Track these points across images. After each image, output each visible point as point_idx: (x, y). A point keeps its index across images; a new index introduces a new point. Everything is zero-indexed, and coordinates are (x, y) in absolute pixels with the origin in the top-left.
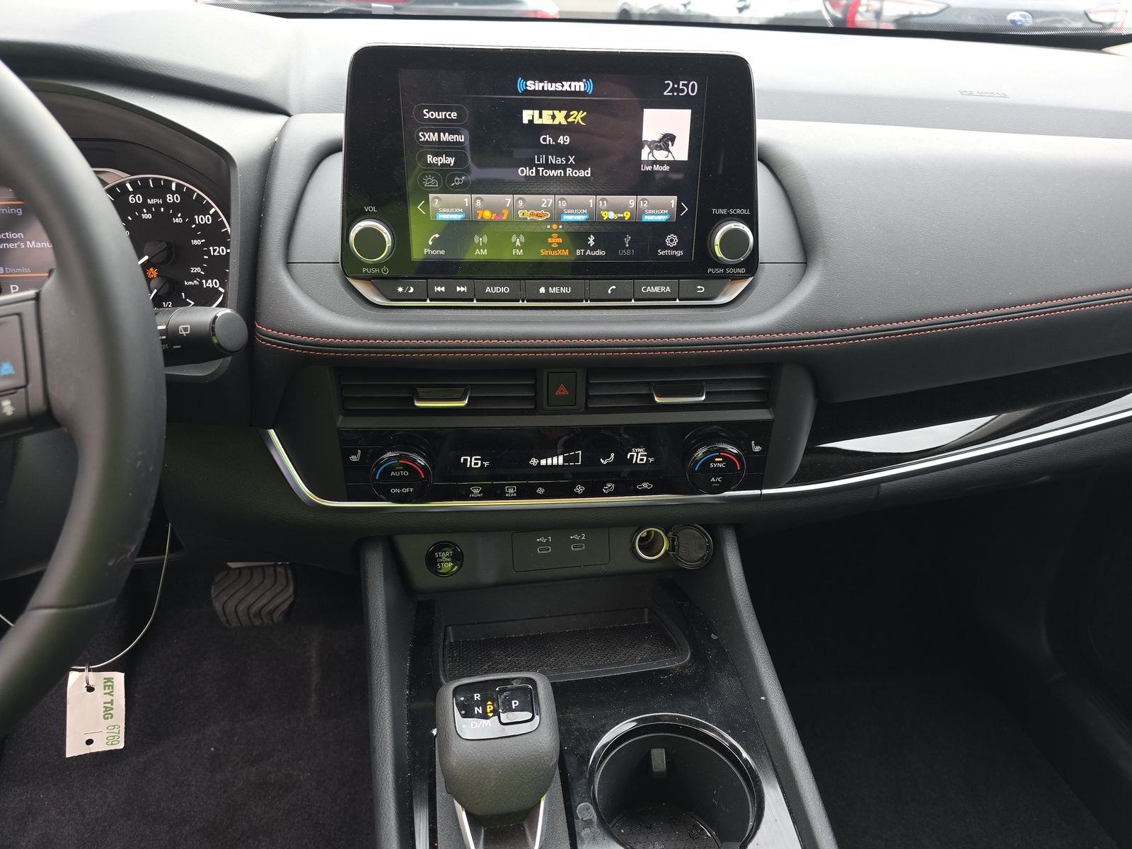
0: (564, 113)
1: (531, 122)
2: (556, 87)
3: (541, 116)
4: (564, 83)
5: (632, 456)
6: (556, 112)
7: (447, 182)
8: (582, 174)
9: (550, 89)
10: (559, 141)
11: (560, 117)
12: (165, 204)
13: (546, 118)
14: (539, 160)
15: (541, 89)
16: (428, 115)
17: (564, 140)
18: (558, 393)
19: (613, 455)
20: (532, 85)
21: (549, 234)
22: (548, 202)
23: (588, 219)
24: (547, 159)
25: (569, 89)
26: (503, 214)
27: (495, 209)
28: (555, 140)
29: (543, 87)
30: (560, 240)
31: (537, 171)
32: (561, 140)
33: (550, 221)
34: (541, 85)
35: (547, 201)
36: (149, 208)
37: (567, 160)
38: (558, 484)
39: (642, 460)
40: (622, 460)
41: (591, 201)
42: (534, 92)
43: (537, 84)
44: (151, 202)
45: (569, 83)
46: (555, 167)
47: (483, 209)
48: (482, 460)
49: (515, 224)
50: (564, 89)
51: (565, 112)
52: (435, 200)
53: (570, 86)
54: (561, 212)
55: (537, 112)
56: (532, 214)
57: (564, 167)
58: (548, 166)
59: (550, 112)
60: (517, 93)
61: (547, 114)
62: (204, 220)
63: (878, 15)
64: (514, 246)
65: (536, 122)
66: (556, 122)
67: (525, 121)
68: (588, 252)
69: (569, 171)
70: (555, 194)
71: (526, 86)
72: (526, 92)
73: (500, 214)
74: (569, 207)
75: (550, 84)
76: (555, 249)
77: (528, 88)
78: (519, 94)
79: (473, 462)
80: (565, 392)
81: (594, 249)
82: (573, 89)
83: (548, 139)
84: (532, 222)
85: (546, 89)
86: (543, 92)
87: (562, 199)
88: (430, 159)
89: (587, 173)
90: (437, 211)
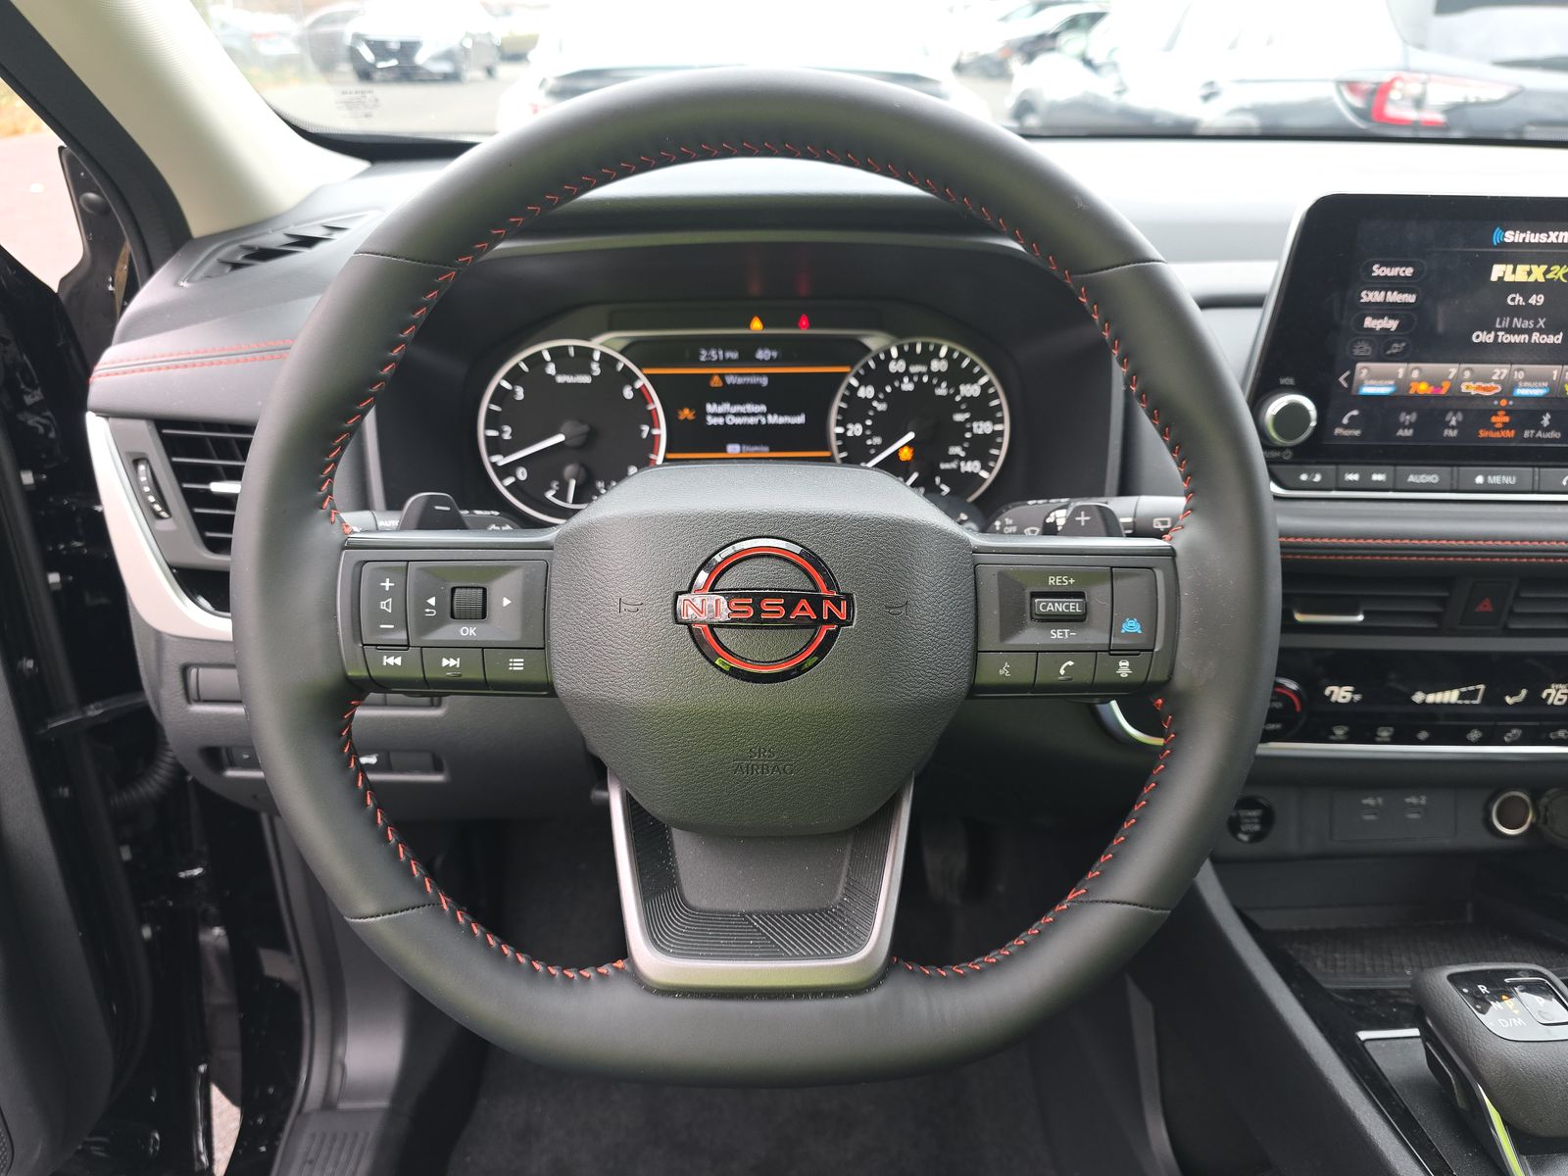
0: (1544, 267)
1: (1501, 279)
2: (1542, 238)
3: (1514, 272)
4: (1551, 233)
5: (1549, 695)
6: (1534, 267)
7: (1382, 349)
8: (1551, 339)
9: (1532, 241)
10: (1530, 301)
11: (1538, 273)
12: (930, 373)
13: (1521, 274)
14: (1501, 323)
15: (1521, 241)
16: (1378, 271)
17: (1537, 300)
18: (1480, 608)
19: (1524, 692)
20: (1510, 237)
21: (1495, 412)
22: (1501, 374)
23: (1546, 394)
24: (1511, 322)
25: (1555, 241)
26: (1442, 387)
27: (1435, 382)
28: (1526, 299)
29: (1524, 239)
30: (1507, 419)
31: (1496, 337)
32: (1532, 301)
33: (1498, 397)
34: (1523, 235)
35: (1500, 371)
36: (911, 376)
37: (1536, 323)
38: (1447, 726)
39: (1560, 700)
40: (1535, 699)
41: (1555, 373)
42: (1513, 244)
43: (1517, 235)
44: (914, 369)
45: (1556, 233)
46: (1520, 331)
47: (1420, 381)
48: (1354, 693)
49: (1457, 400)
50: (1549, 241)
51: (1546, 267)
52: (1363, 369)
53: (1557, 238)
54: (1515, 385)
55: (1510, 267)
56: (1479, 388)
57: (1529, 332)
58: (1511, 331)
59: (1527, 267)
60: (1491, 245)
61: (1522, 269)
62: (970, 390)
63: (1418, 103)
64: (1447, 425)
65: (1506, 279)
66: (1532, 279)
67: (1494, 278)
68: (1540, 434)
69: (1536, 337)
70: (1512, 364)
71: (1504, 237)
72: (1503, 244)
73: (1439, 387)
74: (1527, 379)
75: (1533, 235)
76: (1499, 430)
77: (1506, 240)
78: (1495, 247)
79: (1341, 694)
80: (1489, 609)
81: (1547, 430)
82: (1560, 241)
83: (1517, 300)
84: (1477, 397)
85: (1527, 241)
86: (1524, 244)
87: (1519, 370)
88: (1369, 323)
89: (1558, 339)
90: (1361, 384)
